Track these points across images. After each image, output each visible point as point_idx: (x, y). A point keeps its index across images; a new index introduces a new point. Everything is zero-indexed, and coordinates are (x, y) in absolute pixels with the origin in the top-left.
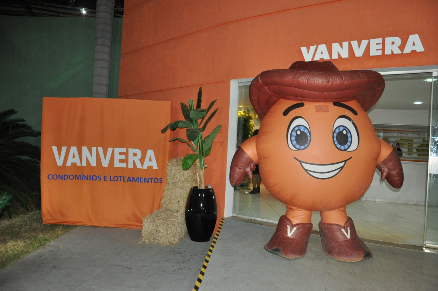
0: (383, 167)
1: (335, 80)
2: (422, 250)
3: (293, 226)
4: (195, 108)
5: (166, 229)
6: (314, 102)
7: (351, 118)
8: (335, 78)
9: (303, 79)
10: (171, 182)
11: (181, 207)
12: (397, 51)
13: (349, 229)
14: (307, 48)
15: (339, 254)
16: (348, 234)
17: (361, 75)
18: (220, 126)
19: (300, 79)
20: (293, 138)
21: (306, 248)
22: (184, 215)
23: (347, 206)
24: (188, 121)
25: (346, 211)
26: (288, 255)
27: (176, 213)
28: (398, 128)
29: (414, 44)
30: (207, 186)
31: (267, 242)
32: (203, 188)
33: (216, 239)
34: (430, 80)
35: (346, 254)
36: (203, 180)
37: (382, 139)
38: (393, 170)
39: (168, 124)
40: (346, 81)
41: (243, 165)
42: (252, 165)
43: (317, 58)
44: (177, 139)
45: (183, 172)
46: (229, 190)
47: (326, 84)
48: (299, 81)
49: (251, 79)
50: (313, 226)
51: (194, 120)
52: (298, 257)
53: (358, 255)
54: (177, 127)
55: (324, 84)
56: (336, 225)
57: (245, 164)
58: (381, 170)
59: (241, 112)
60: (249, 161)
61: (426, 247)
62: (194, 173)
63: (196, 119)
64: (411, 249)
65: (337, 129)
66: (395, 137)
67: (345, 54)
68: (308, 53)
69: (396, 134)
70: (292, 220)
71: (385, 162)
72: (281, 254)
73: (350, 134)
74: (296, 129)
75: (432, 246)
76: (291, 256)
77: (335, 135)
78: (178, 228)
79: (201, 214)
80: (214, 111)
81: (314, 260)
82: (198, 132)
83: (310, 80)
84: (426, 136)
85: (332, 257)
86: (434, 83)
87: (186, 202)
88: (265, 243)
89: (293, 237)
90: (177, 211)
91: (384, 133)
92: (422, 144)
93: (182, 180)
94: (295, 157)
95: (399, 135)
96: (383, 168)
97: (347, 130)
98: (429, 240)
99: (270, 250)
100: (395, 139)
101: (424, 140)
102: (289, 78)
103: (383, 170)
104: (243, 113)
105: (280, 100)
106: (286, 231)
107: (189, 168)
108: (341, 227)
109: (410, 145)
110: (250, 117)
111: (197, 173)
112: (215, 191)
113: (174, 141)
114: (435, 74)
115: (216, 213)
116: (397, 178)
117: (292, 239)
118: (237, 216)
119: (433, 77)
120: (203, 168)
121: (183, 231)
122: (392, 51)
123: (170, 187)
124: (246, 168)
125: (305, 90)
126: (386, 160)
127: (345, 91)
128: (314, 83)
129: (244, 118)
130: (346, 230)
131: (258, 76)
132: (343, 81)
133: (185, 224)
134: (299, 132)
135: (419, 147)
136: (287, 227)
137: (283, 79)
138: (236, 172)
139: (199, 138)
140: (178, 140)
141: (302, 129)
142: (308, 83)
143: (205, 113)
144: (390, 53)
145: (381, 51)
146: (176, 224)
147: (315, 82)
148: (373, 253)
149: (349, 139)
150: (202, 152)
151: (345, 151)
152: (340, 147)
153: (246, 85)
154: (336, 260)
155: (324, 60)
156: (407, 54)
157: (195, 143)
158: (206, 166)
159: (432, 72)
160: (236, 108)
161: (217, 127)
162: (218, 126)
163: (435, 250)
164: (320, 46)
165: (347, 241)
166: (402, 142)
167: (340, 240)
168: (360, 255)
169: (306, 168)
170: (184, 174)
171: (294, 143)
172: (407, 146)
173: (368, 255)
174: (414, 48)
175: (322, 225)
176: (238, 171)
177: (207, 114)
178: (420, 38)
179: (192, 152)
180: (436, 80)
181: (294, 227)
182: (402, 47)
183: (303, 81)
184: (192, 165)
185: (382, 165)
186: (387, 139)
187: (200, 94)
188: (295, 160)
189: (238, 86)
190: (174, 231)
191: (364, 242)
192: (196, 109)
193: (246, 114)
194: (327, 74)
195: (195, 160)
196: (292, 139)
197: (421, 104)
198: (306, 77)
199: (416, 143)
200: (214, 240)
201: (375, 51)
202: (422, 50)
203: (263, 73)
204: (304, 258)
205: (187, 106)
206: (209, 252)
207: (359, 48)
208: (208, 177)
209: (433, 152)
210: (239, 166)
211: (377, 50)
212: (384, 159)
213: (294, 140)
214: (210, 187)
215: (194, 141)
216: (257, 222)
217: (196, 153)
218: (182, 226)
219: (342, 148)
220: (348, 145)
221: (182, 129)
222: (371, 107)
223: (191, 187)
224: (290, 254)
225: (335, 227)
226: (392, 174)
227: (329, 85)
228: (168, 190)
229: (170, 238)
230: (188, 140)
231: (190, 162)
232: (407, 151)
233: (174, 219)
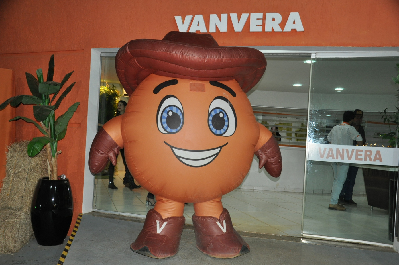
0: (261, 154)
1: (212, 57)
2: (300, 241)
3: (162, 221)
4: (45, 80)
5: (4, 233)
6: (189, 80)
7: (229, 100)
8: (212, 55)
9: (177, 53)
10: (13, 172)
11: (25, 204)
12: (278, 29)
13: (224, 222)
14: (182, 17)
15: (215, 250)
16: (223, 227)
17: (241, 53)
18: (78, 104)
19: (173, 53)
20: (164, 120)
21: (178, 246)
22: (29, 213)
23: (223, 196)
24: (36, 96)
25: (221, 202)
26: (157, 255)
27: (18, 211)
28: (277, 111)
29: (294, 23)
30: (61, 176)
31: (133, 241)
32: (55, 178)
33: (72, 240)
34: (309, 62)
35: (222, 250)
36: (55, 169)
37: (261, 122)
38: (271, 158)
39: (7, 99)
40: (225, 58)
41: (105, 149)
42: (116, 149)
43: (192, 30)
44: (20, 118)
45: (29, 159)
46: (89, 178)
47: (203, 61)
48: (172, 55)
49: (116, 50)
50: (186, 220)
51: (43, 95)
52: (169, 256)
53: (235, 250)
54: (21, 103)
55: (200, 60)
56: (211, 217)
57: (108, 148)
58: (259, 157)
59: (104, 87)
60: (112, 145)
61: (303, 238)
62: (43, 161)
63: (46, 95)
64: (289, 240)
65: (213, 111)
66: (273, 120)
67: (223, 28)
68: (183, 23)
69: (275, 118)
70: (162, 213)
71: (263, 149)
72: (150, 254)
73: (226, 117)
74: (168, 109)
75: (309, 237)
76: (160, 256)
77: (211, 118)
78: (20, 230)
79: (53, 211)
80: (70, 85)
81: (187, 258)
82: (48, 110)
83: (185, 54)
84: (305, 121)
85: (207, 254)
86: (312, 66)
87: (32, 196)
88: (131, 243)
89: (163, 234)
90: (20, 209)
91: (262, 116)
92: (301, 129)
93: (27, 169)
94: (166, 142)
95: (278, 119)
96: (261, 156)
97: (224, 113)
98: (307, 230)
99: (137, 250)
100: (273, 122)
101: (302, 125)
102: (161, 51)
103: (262, 157)
104: (108, 88)
105: (150, 75)
106: (155, 227)
107: (37, 155)
108: (216, 219)
109: (289, 129)
110: (116, 94)
111: (47, 160)
112: (70, 181)
113: (16, 120)
114: (313, 56)
115: (71, 209)
116: (276, 166)
117: (162, 235)
118: (98, 211)
119: (312, 59)
120: (56, 154)
121: (28, 233)
122: (272, 28)
123: (11, 178)
124: (108, 152)
125: (178, 66)
126: (265, 146)
127: (223, 69)
128: (189, 59)
129: (108, 95)
130: (221, 223)
131: (126, 45)
132: (221, 59)
133: (31, 225)
134: (170, 114)
135: (298, 131)
136: (156, 222)
137: (154, 51)
138: (96, 157)
139: (51, 118)
140: (23, 119)
141: (174, 110)
142: (182, 58)
143: (58, 87)
144: (271, 30)
145: (261, 27)
146: (18, 225)
147: (190, 57)
148: (251, 247)
149: (226, 123)
150: (54, 134)
151: (221, 136)
152: (216, 131)
153: (109, 56)
154: (211, 257)
155: (201, 33)
156: (288, 32)
157: (45, 124)
158: (59, 152)
159: (311, 54)
160: (98, 83)
161: (73, 105)
162: (76, 103)
163: (312, 241)
164: (196, 16)
165: (223, 235)
166: (281, 126)
167: (215, 235)
168: (237, 250)
169: (177, 154)
170: (30, 162)
171: (165, 125)
172: (286, 130)
173: (245, 249)
174: (294, 27)
175: (196, 219)
176: (100, 156)
177: (60, 88)
178: (300, 17)
179: (41, 135)
180: (315, 62)
181: (164, 222)
182: (282, 25)
183: (176, 55)
184: (41, 151)
185: (260, 152)
186: (266, 123)
187: (52, 63)
188: (166, 145)
189: (101, 57)
190: (15, 234)
191: (241, 236)
192: (46, 82)
193: (111, 90)
194: (204, 50)
195: (45, 145)
196: (162, 121)
197: (300, 86)
198: (180, 51)
199: (295, 127)
200: (69, 242)
201: (254, 28)
202: (302, 30)
203: (132, 42)
204: (176, 257)
205: (34, 77)
206: (61, 258)
207: (239, 23)
208: (62, 164)
209: (310, 138)
210: (101, 150)
211: (257, 26)
212: (262, 145)
213: (164, 123)
214: (64, 178)
215: (44, 121)
216: (122, 217)
217: (47, 136)
218: (27, 227)
219: (218, 132)
220: (224, 130)
221: (28, 106)
222: (252, 88)
223: (39, 178)
224: (160, 253)
225: (210, 220)
226: (270, 162)
227: (205, 62)
228: (7, 183)
229: (9, 244)
230: (35, 119)
231: (37, 147)
232: (286, 136)
233: (15, 220)
